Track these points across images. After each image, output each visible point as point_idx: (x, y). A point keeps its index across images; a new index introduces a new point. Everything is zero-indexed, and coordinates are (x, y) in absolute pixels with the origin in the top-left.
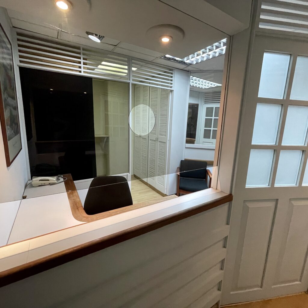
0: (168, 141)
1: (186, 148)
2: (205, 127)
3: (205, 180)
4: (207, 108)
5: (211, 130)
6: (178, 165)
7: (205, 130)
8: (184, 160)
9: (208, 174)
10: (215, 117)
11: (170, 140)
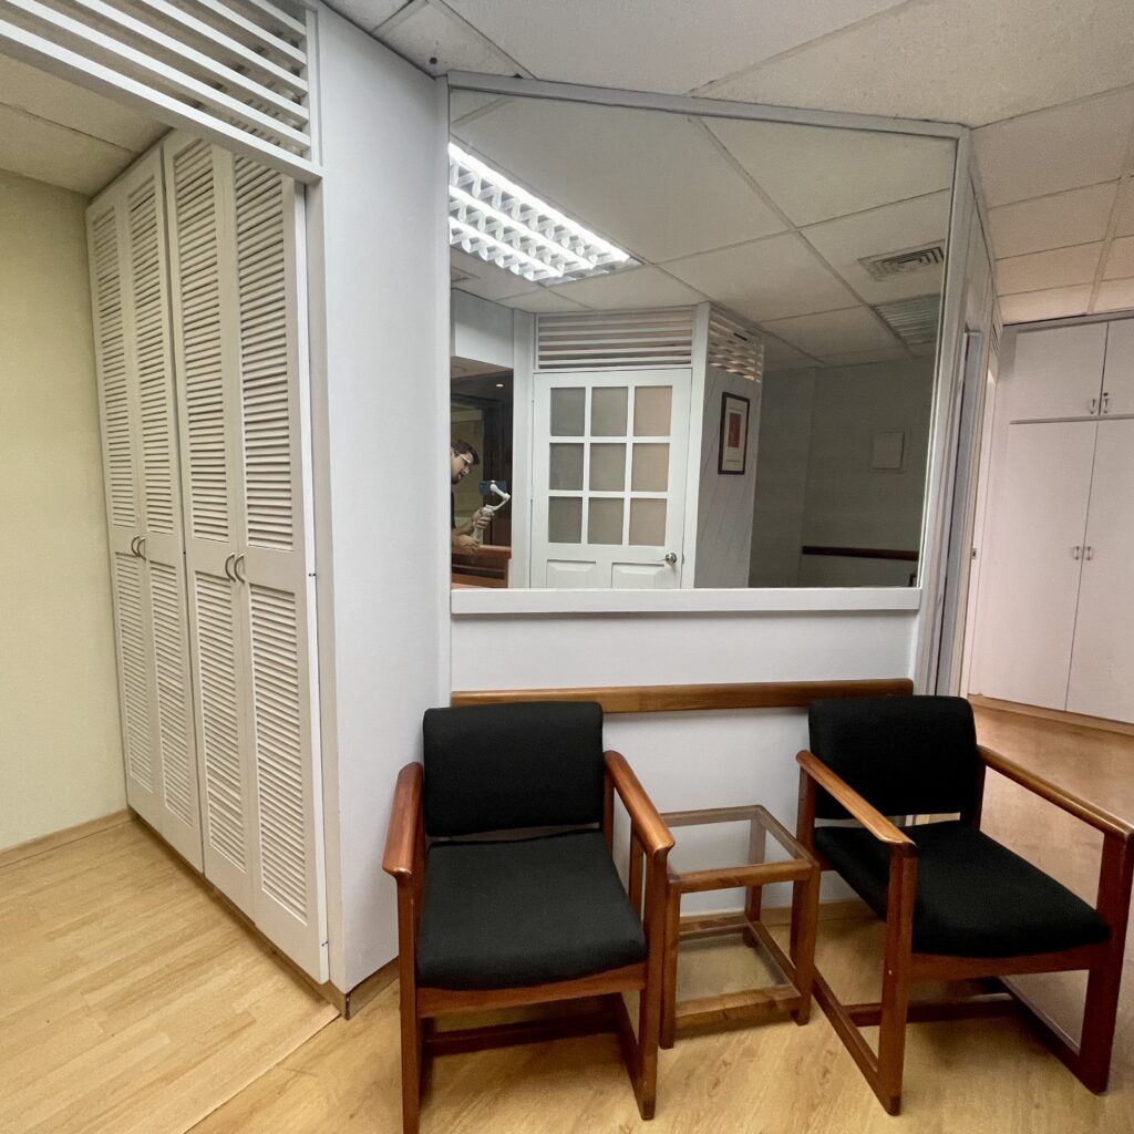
0: (311, 581)
1: (458, 618)
2: (552, 487)
3: (596, 825)
4: (556, 392)
5: (580, 499)
6: (405, 748)
7: (551, 499)
8: (445, 703)
9: (614, 784)
10: (593, 434)
11: (324, 576)
